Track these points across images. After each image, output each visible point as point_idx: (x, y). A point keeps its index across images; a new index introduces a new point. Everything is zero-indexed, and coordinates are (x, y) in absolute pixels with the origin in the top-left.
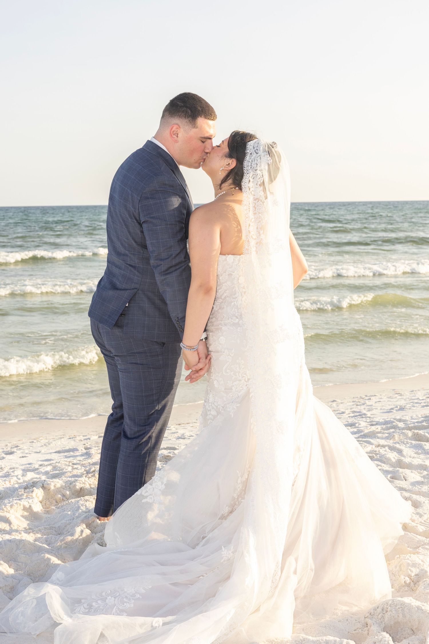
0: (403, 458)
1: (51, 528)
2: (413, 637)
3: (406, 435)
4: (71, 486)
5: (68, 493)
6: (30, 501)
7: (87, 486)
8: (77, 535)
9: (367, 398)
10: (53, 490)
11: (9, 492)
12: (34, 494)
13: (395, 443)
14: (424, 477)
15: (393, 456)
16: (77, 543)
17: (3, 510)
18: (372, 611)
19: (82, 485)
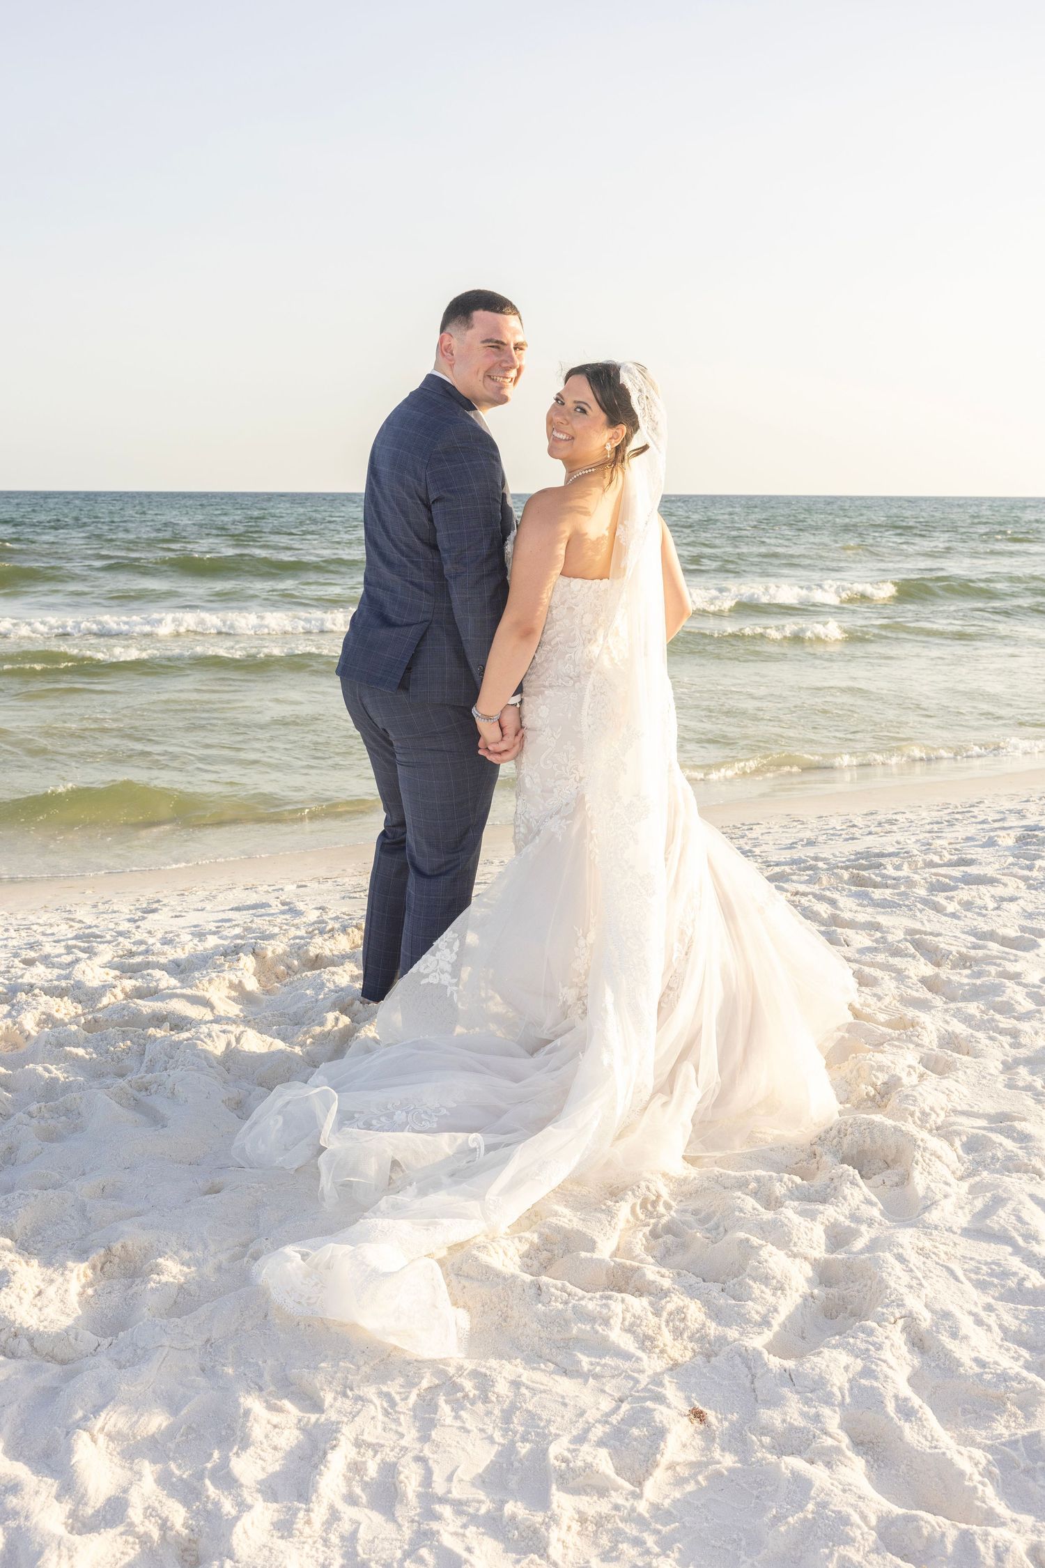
0: (838, 912)
1: (282, 1015)
2: (889, 1171)
3: (840, 878)
4: (301, 952)
5: (296, 962)
6: (239, 974)
7: (327, 953)
8: (329, 1025)
9: (746, 827)
10: (272, 958)
11: (195, 961)
12: (241, 964)
13: (823, 890)
14: (876, 941)
15: (823, 909)
16: (332, 1037)
17: (197, 987)
18: (823, 1135)
19: (318, 951)
